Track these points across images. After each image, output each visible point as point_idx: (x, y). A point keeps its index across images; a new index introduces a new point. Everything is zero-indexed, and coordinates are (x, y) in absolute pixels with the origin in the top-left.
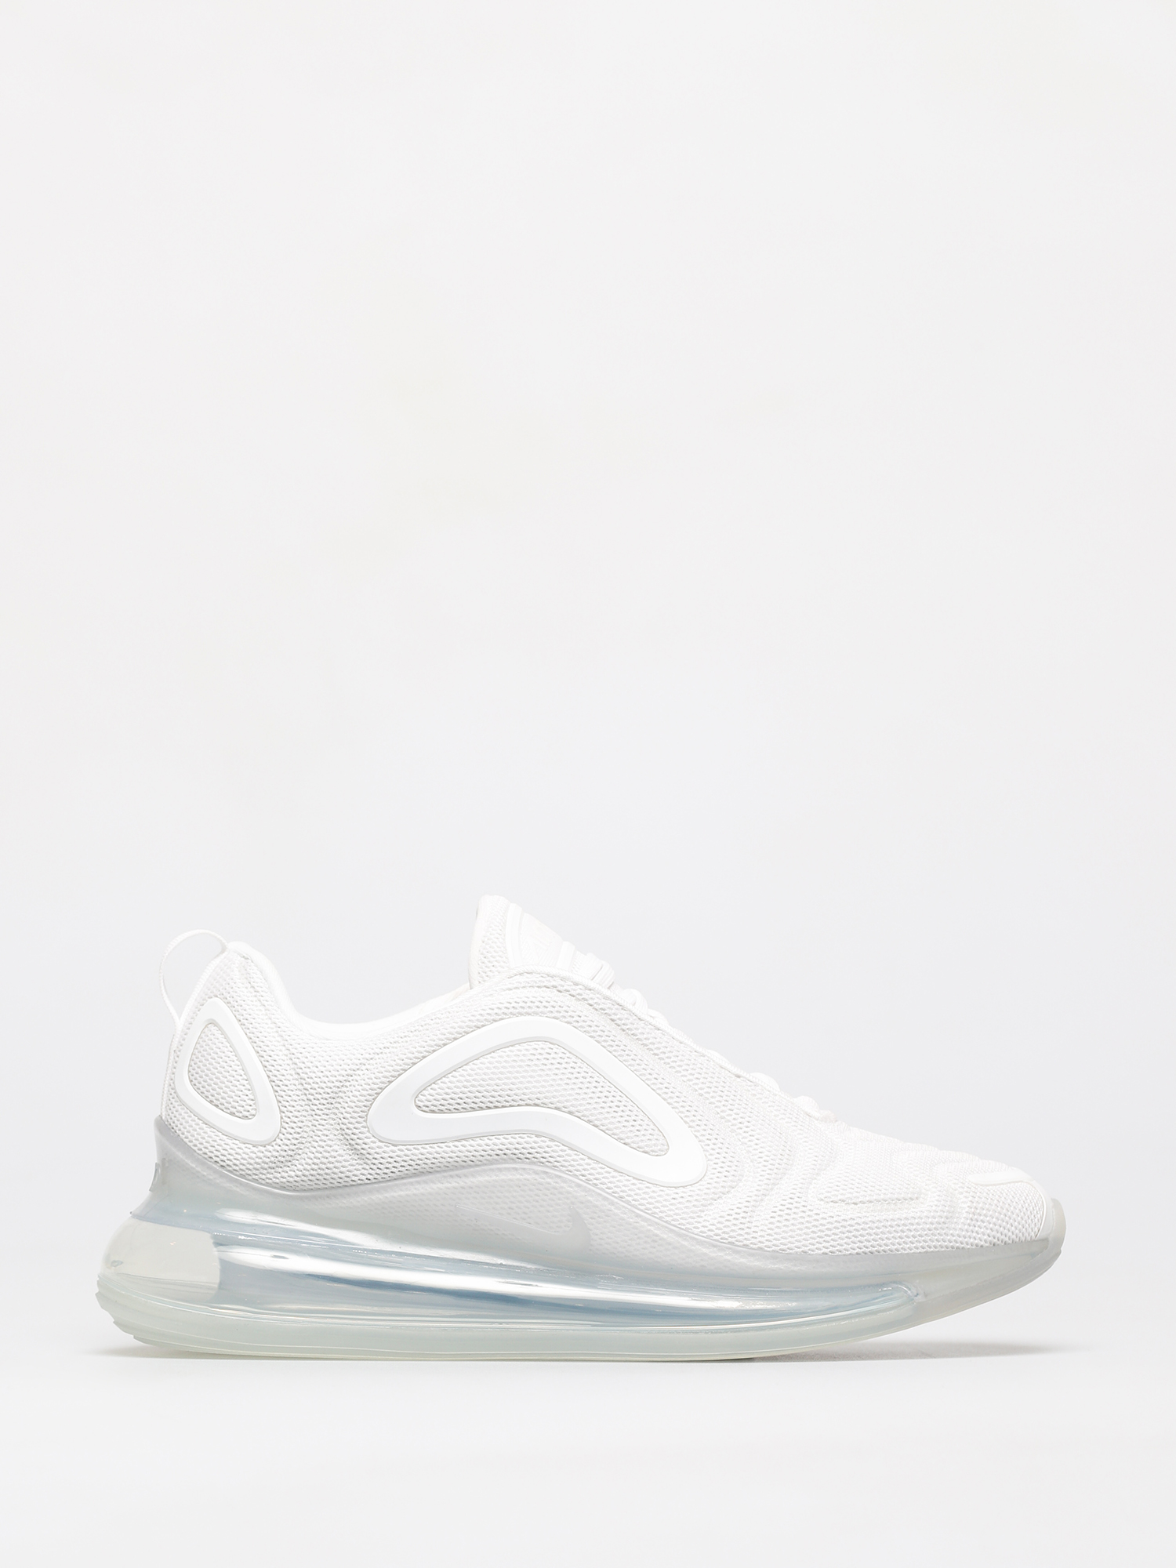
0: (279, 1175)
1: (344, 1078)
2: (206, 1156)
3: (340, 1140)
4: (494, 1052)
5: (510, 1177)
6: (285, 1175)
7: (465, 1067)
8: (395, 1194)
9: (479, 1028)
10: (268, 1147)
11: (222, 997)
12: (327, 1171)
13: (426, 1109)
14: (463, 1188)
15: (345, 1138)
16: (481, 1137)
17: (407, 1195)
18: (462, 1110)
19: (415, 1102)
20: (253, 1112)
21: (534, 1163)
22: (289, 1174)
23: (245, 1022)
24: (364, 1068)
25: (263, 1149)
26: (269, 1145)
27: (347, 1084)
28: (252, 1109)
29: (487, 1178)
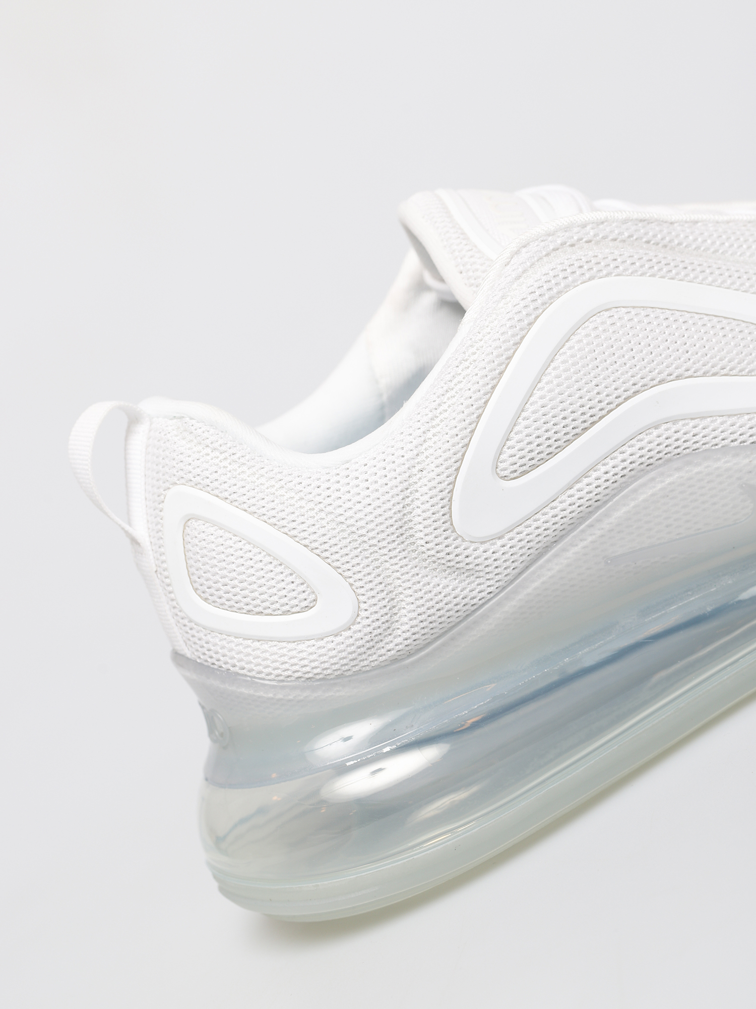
0: (383, 651)
1: (401, 497)
2: (281, 678)
3: (435, 569)
4: (552, 361)
5: (650, 492)
6: (391, 646)
7: (532, 400)
8: (529, 590)
9: (520, 343)
10: (356, 627)
11: (183, 481)
12: (439, 613)
13: (515, 475)
14: (602, 536)
15: (439, 564)
16: (593, 468)
17: (543, 583)
18: (557, 451)
19: (498, 474)
20: (312, 597)
21: (669, 460)
22: (396, 642)
23: (234, 496)
24: (415, 471)
25: (348, 633)
26: (353, 624)
27: (408, 501)
28: (309, 595)
29: (624, 509)
